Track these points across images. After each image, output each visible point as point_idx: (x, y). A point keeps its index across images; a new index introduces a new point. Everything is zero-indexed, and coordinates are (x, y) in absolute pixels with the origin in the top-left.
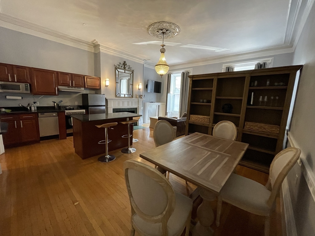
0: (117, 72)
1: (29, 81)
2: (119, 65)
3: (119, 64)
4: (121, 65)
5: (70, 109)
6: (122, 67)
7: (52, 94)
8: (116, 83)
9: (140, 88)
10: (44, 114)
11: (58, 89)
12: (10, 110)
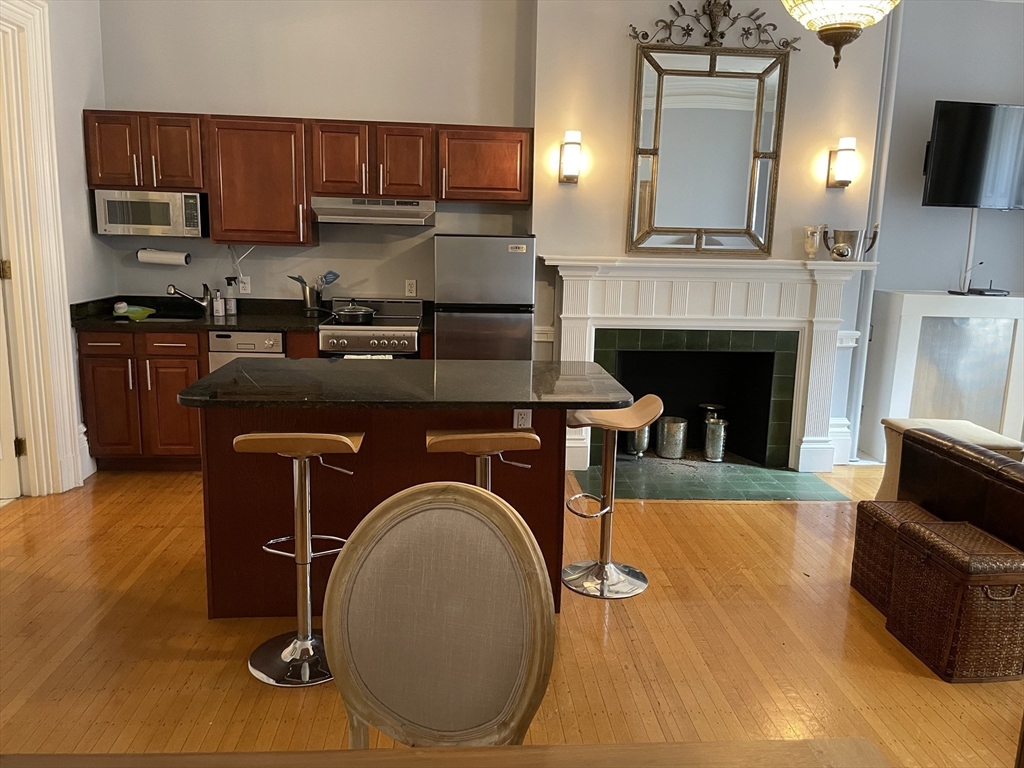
0: (648, 70)
1: (200, 182)
2: (668, 26)
3: (669, 17)
4: (683, 22)
5: (352, 320)
6: (688, 31)
7: (277, 239)
8: (638, 152)
9: (838, 176)
10: (229, 337)
11: (309, 213)
12: (152, 310)
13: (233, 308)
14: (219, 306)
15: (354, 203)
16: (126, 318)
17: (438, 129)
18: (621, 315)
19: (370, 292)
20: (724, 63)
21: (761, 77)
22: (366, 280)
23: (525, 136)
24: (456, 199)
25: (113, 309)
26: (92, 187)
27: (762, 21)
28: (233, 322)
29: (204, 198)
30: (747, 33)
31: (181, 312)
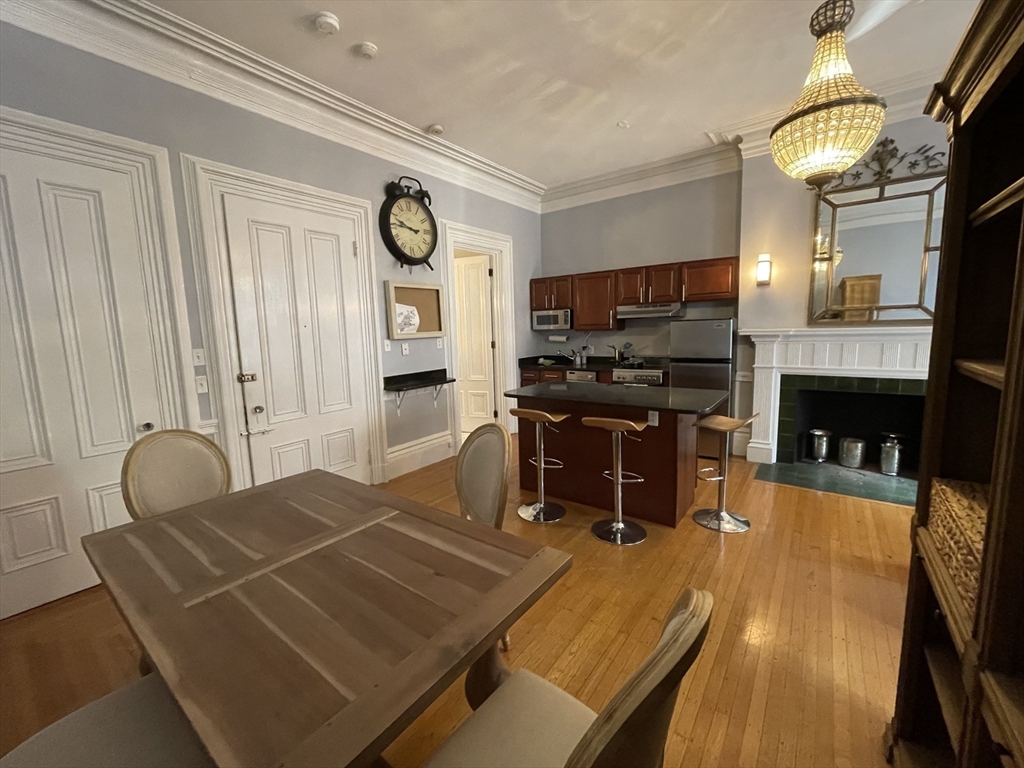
13: (585, 361)
14: (578, 360)
17: (681, 265)
18: (800, 366)
19: (649, 352)
20: (889, 190)
21: (930, 193)
22: (647, 347)
23: (734, 261)
24: (693, 300)
25: (538, 361)
26: (532, 309)
27: (930, 153)
28: (585, 367)
30: (913, 165)
31: (563, 363)
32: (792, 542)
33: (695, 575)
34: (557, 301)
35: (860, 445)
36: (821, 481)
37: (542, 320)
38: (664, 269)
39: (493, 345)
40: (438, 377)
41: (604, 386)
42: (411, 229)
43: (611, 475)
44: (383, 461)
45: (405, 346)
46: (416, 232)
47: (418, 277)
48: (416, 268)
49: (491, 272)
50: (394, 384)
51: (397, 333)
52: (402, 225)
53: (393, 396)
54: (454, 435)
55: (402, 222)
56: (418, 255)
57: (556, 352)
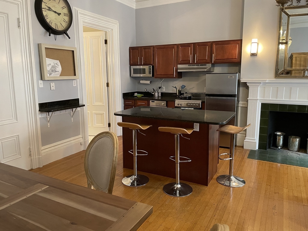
0: (284, 17)
1: (152, 63)
5: (185, 98)
6: (299, 1)
7: (168, 77)
8: (279, 43)
10: (154, 102)
11: (177, 69)
12: (143, 95)
13: (160, 95)
14: (156, 94)
15: (189, 66)
16: (136, 97)
17: (212, 43)
18: (271, 99)
19: (195, 91)
22: (193, 88)
23: (239, 42)
24: (218, 62)
25: (134, 95)
28: (160, 98)
29: (153, 67)
31: (149, 96)
32: (266, 191)
33: (218, 211)
34: (145, 60)
35: (298, 139)
36: (279, 158)
37: (136, 71)
38: (203, 45)
39: (108, 85)
40: (73, 104)
41: (170, 109)
42: (55, 12)
43: (174, 158)
44: (39, 154)
45: (53, 84)
46: (59, 14)
47: (60, 42)
48: (59, 37)
49: (106, 42)
50: (45, 107)
51: (47, 76)
52: (50, 9)
53: (45, 115)
54: (84, 138)
55: (49, 8)
56: (60, 28)
57: (144, 89)
